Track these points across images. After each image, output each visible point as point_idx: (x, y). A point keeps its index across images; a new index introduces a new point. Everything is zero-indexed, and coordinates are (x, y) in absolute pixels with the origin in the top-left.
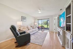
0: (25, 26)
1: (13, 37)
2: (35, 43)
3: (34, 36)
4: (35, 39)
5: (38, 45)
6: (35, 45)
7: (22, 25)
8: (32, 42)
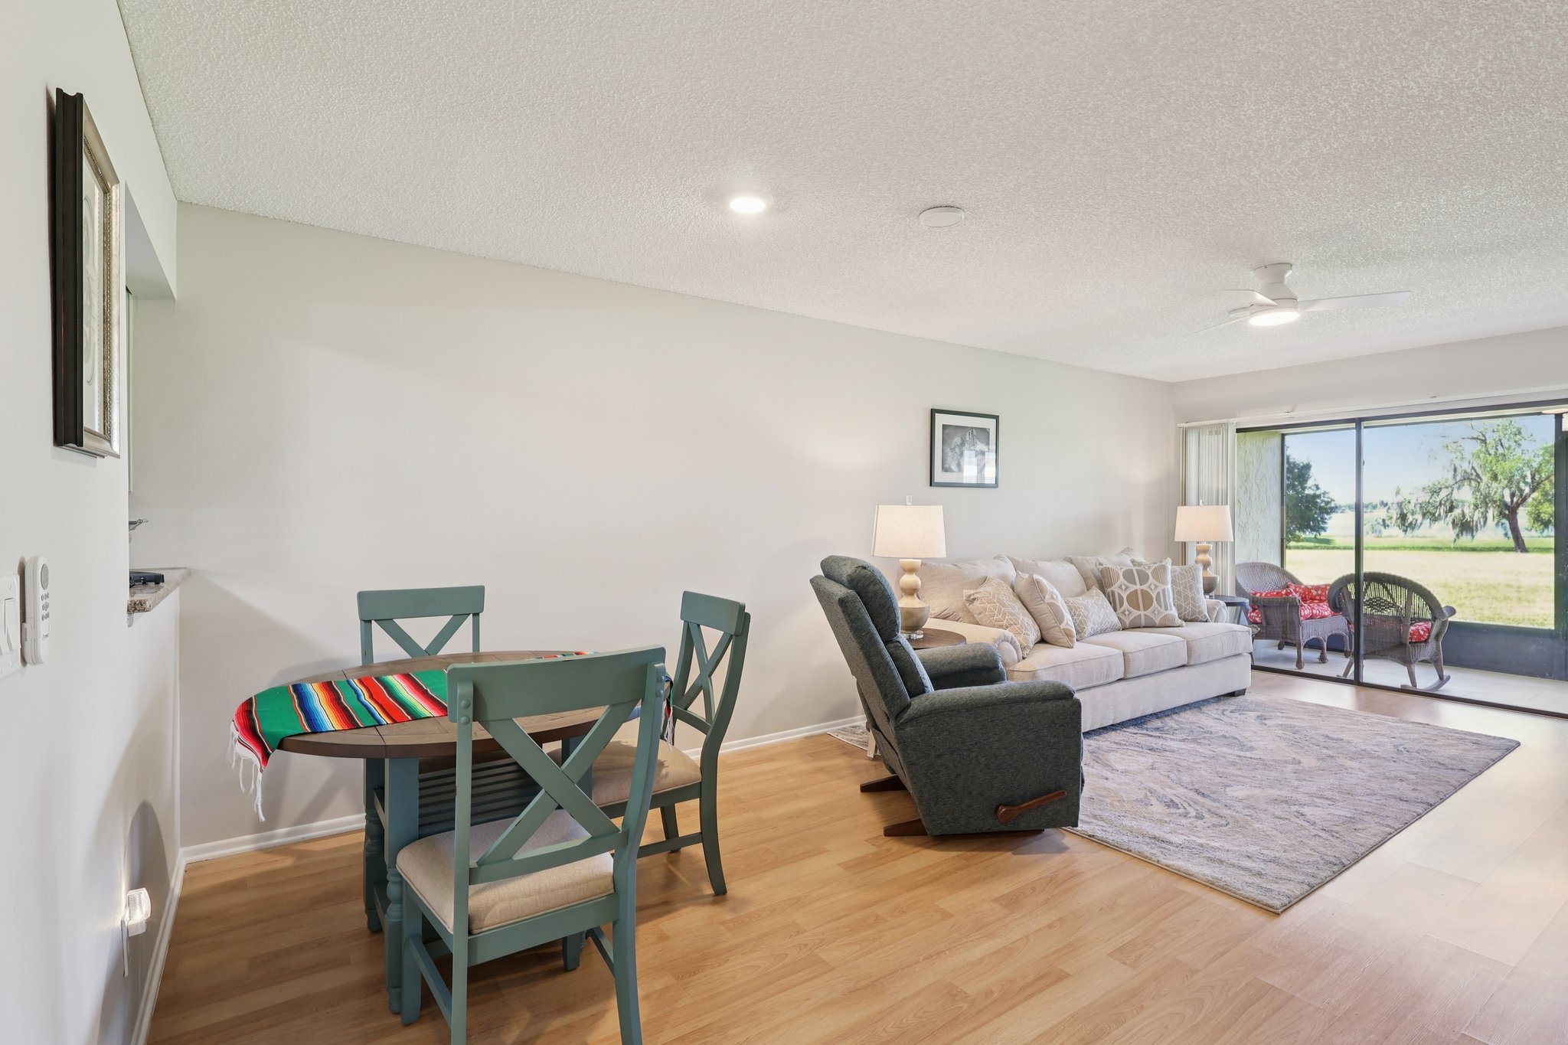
0: (982, 570)
1: (837, 713)
2: (1147, 850)
3: (1150, 758)
4: (1157, 808)
5: (1211, 886)
6: (1161, 878)
7: (942, 553)
8: (1112, 837)
